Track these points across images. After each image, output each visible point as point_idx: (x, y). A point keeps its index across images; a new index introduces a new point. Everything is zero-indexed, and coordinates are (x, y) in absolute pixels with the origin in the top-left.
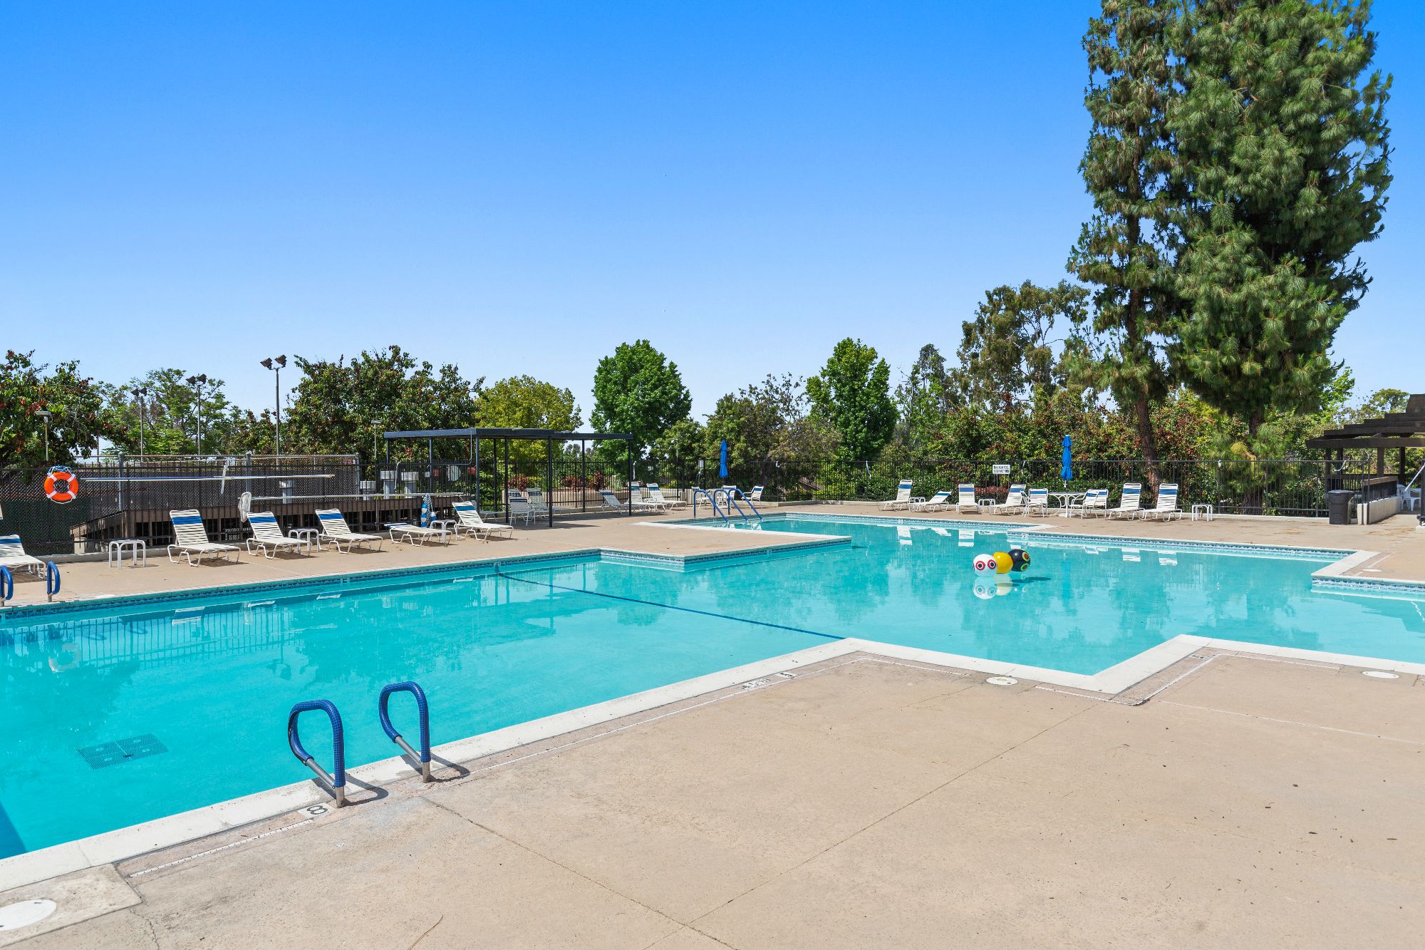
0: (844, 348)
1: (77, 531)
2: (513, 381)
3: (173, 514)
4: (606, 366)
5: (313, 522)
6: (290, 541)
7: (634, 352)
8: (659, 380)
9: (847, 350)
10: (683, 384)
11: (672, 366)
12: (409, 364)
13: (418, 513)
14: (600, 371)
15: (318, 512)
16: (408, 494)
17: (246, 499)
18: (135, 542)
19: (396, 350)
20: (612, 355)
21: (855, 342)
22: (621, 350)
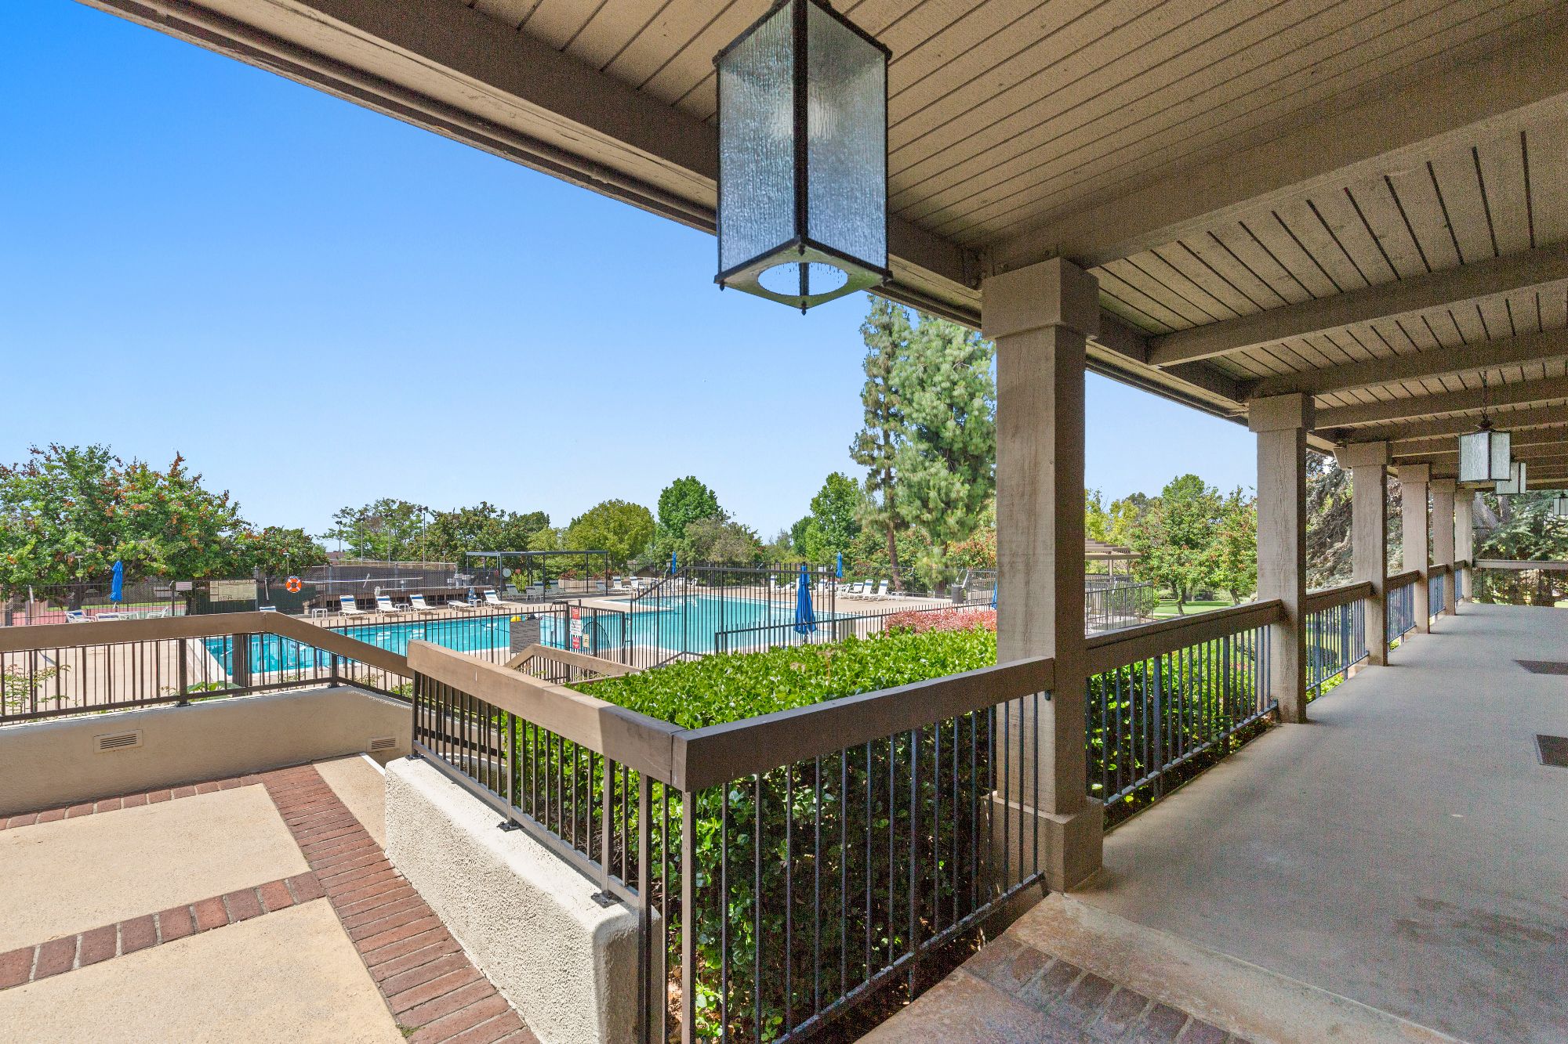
0: (832, 479)
1: (306, 604)
2: (610, 502)
3: (341, 597)
4: (666, 494)
5: (409, 601)
6: (395, 609)
7: (684, 484)
8: (699, 503)
9: (834, 480)
10: (719, 504)
11: (712, 492)
12: (494, 511)
13: (467, 595)
14: (662, 496)
15: (411, 596)
16: (465, 587)
17: (377, 590)
18: (323, 610)
19: (484, 503)
20: (671, 486)
21: (840, 475)
22: (677, 482)
